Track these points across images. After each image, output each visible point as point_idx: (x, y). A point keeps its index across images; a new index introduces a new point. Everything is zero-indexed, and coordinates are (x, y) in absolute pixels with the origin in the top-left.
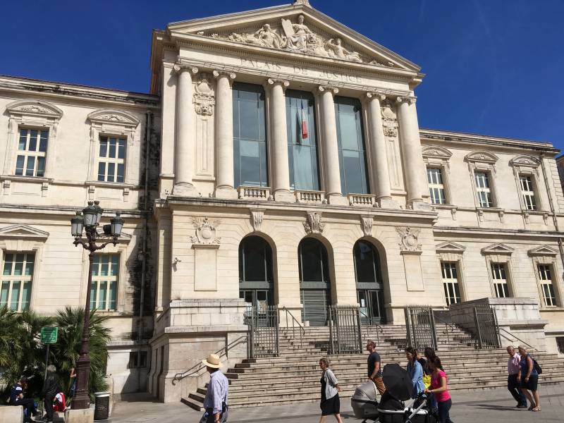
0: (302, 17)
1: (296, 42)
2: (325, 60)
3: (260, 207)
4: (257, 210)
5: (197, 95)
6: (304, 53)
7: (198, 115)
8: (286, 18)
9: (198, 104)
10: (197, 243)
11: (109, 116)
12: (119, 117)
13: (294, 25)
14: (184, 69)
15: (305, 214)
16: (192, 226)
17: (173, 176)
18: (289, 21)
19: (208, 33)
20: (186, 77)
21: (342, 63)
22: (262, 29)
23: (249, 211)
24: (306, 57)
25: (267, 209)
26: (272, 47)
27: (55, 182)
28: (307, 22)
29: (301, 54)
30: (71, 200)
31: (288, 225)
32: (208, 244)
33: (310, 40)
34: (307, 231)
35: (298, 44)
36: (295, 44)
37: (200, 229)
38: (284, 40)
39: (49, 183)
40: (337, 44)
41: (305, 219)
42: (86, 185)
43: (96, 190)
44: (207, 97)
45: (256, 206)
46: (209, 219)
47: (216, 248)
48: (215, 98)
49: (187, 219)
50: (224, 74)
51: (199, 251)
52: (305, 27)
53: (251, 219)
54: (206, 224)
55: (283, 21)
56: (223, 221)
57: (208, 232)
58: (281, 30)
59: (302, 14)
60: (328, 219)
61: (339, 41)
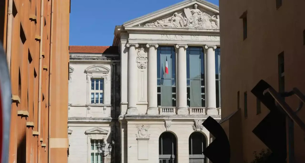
0: (196, 5)
2: (209, 31)
3: (169, 118)
4: (168, 120)
5: (138, 57)
6: (196, 28)
7: (139, 69)
8: (186, 8)
9: (139, 63)
10: (139, 137)
11: (95, 68)
12: (100, 68)
13: (192, 10)
14: (131, 46)
15: (193, 121)
16: (136, 129)
17: (127, 103)
18: (188, 9)
19: (143, 24)
20: (132, 49)
22: (173, 16)
23: (164, 121)
24: (198, 30)
25: (173, 119)
26: (178, 26)
29: (194, 29)
30: (81, 114)
31: (184, 127)
32: (144, 138)
33: (200, 20)
34: (194, 129)
35: (193, 23)
36: (191, 23)
37: (140, 131)
38: (185, 20)
40: (217, 18)
41: (193, 123)
42: (86, 106)
43: (91, 108)
44: (144, 58)
45: (167, 118)
46: (144, 125)
47: (148, 139)
48: (148, 58)
49: (134, 126)
50: (151, 46)
51: (140, 141)
52: (198, 10)
53: (165, 125)
54: (143, 128)
55: (185, 10)
56: (151, 126)
57: (144, 132)
58: (184, 15)
59: (196, 4)
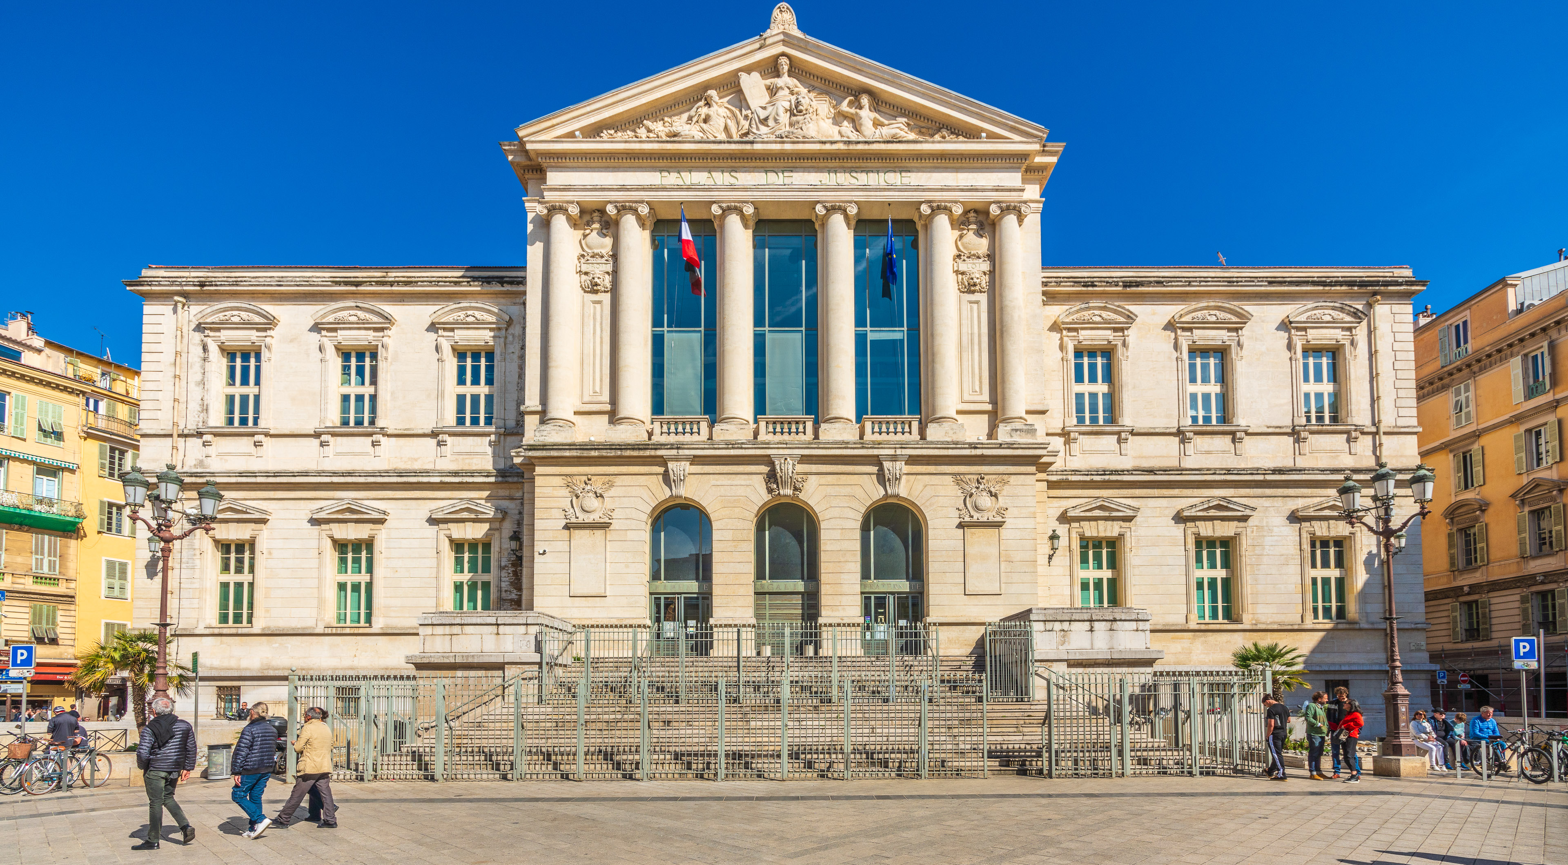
0: (784, 61)
1: (766, 119)
2: (828, 147)
3: (681, 452)
4: (677, 459)
5: (583, 256)
6: (781, 139)
7: (586, 294)
8: (748, 70)
9: (586, 273)
10: (574, 520)
11: (462, 314)
12: (477, 314)
13: (768, 82)
14: (553, 209)
15: (768, 461)
16: (565, 492)
17: (539, 408)
18: (755, 75)
19: (594, 131)
20: (559, 222)
21: (866, 147)
22: (702, 103)
23: (662, 462)
24: (788, 147)
25: (695, 456)
26: (722, 136)
27: (389, 432)
28: (797, 70)
29: (776, 142)
30: (416, 460)
31: (735, 483)
32: (591, 521)
33: (795, 110)
34: (770, 491)
35: (771, 122)
36: (764, 121)
37: (577, 497)
38: (746, 117)
39: (384, 435)
40: (861, 108)
41: (765, 469)
42: (434, 434)
43: (449, 440)
44: (602, 257)
45: (674, 452)
46: (594, 478)
47: (604, 526)
48: (615, 256)
49: (558, 481)
50: (624, 208)
51: (577, 533)
52: (792, 82)
53: (666, 477)
54: (589, 487)
55: (743, 76)
56: (619, 480)
57: (591, 502)
58: (740, 100)
59: (783, 54)
60: (814, 468)
61: (865, 100)
